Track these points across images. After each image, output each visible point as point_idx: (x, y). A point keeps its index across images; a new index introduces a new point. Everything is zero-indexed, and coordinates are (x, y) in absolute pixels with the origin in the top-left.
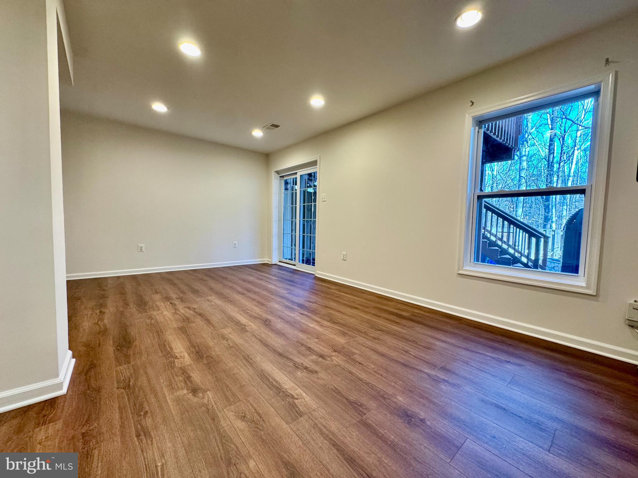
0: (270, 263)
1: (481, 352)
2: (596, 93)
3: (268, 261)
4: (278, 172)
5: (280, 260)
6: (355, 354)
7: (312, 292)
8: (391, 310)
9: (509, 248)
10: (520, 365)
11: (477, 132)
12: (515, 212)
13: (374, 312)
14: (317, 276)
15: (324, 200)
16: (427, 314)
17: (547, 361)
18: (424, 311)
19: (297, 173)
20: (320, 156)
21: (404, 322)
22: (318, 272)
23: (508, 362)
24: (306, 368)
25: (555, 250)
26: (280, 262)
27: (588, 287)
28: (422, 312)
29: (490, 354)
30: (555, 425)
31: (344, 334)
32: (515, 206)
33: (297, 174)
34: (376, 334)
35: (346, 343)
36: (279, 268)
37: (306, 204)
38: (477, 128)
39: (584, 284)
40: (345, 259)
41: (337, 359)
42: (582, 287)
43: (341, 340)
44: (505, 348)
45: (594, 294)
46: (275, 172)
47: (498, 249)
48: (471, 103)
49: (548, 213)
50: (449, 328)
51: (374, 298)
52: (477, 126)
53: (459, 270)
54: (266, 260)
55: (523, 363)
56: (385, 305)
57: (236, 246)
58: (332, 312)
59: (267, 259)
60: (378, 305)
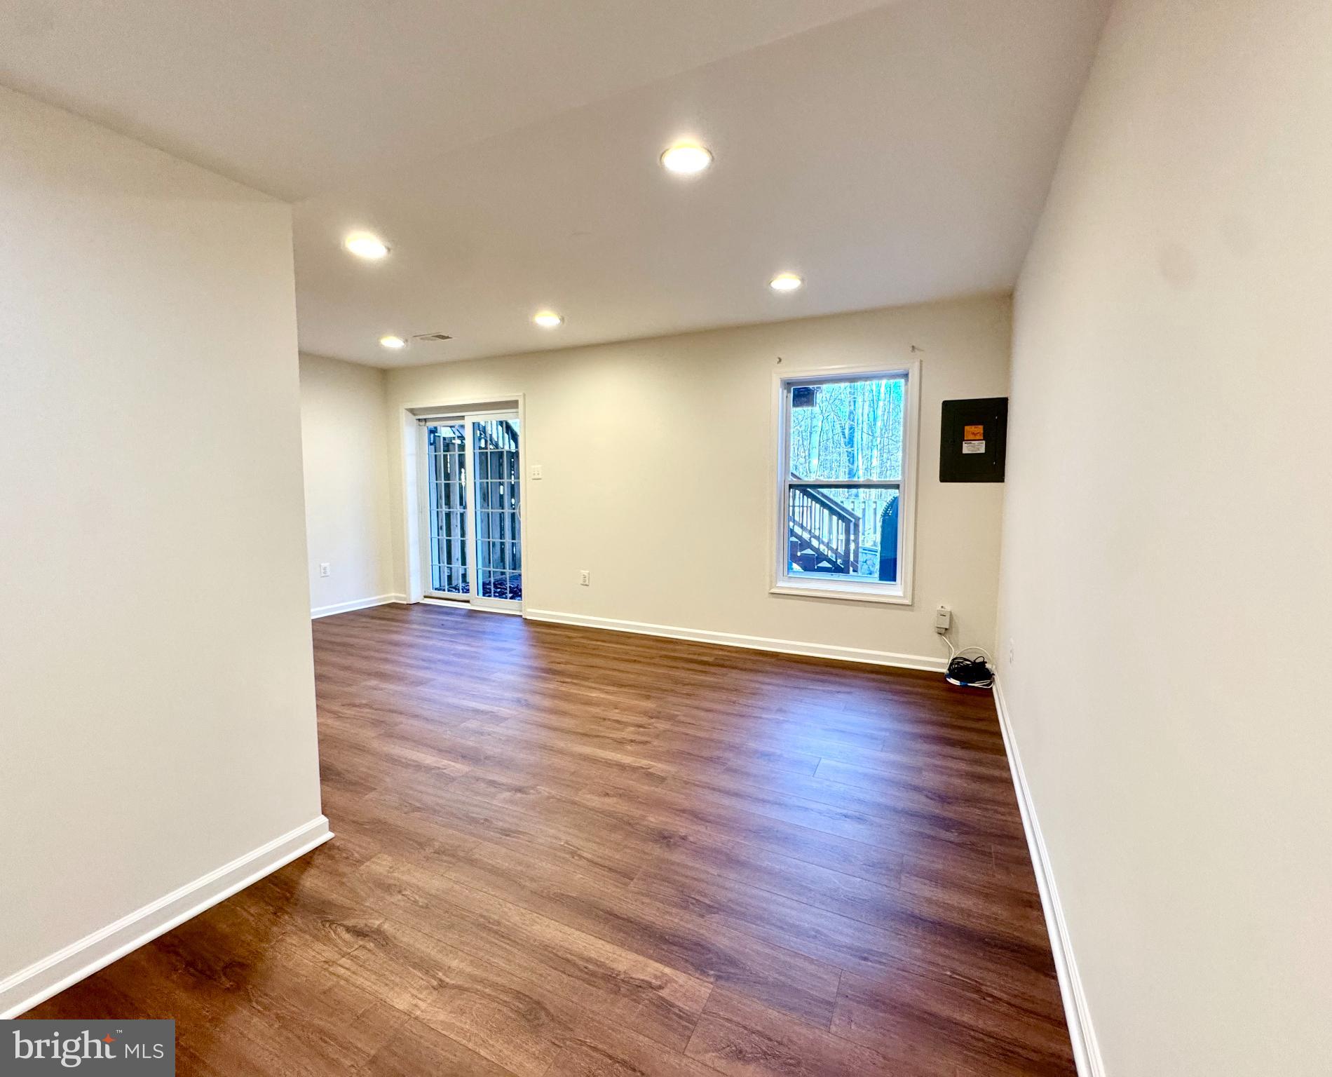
0: (405, 602)
1: (811, 687)
2: (906, 376)
3: (396, 598)
4: (412, 411)
5: (426, 594)
6: (678, 715)
7: (551, 648)
8: (685, 656)
9: (812, 539)
10: (849, 693)
11: (785, 397)
12: (807, 464)
13: (665, 662)
14: (528, 618)
15: (536, 477)
16: (734, 655)
17: (872, 684)
18: (729, 651)
19: (464, 416)
20: (524, 395)
21: (713, 669)
22: (529, 610)
23: (839, 692)
24: (632, 741)
25: (866, 533)
26: (425, 597)
27: (904, 597)
28: (726, 653)
29: (821, 688)
30: (883, 733)
31: (648, 697)
32: (807, 454)
33: (464, 419)
34: (687, 689)
35: (657, 706)
36: (426, 611)
37: (489, 480)
38: (785, 391)
39: (901, 594)
40: (587, 583)
41: (662, 725)
42: (900, 597)
43: (649, 705)
44: (832, 678)
45: (910, 604)
46: (407, 410)
47: (797, 540)
48: (778, 360)
49: (853, 463)
50: (769, 668)
51: (652, 643)
52: (785, 389)
53: (770, 589)
54: (392, 597)
55: (853, 690)
56: (675, 651)
57: (328, 573)
58: (608, 672)
59: (393, 594)
60: (664, 653)
